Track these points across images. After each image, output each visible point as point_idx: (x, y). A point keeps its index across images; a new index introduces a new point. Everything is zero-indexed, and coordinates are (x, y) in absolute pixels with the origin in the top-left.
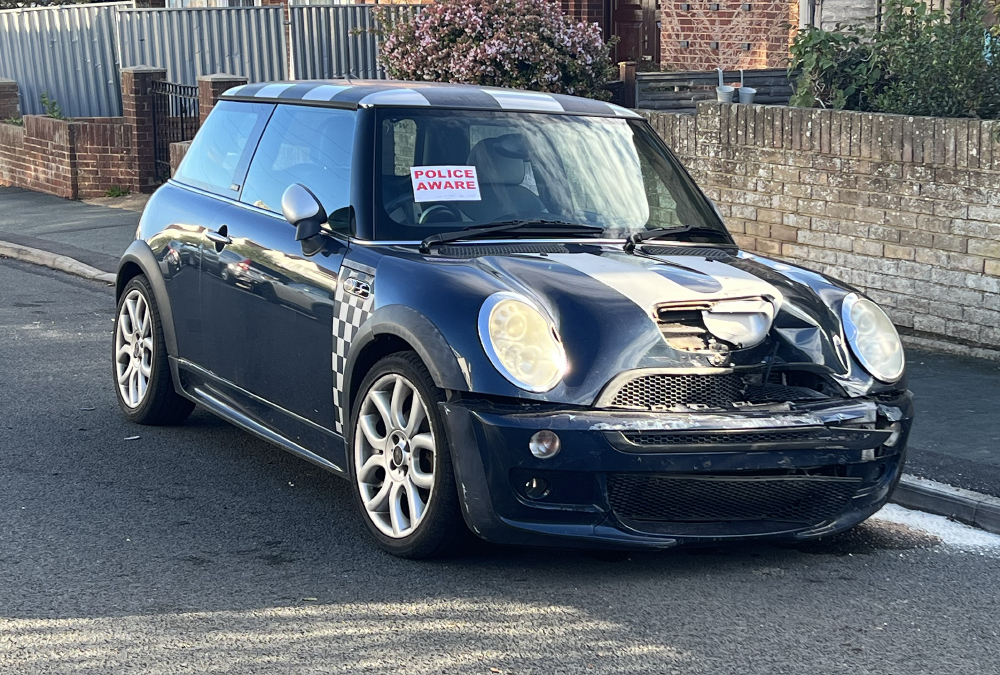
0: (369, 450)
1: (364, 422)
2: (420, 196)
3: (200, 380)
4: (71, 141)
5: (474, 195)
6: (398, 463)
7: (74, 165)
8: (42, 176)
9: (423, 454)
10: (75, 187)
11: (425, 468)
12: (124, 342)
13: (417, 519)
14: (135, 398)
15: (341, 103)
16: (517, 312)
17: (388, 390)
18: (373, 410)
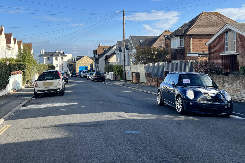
0: (177, 105)
1: (177, 102)
2: (184, 82)
3: (165, 101)
4: (157, 80)
5: (189, 82)
6: (179, 106)
7: (157, 83)
8: (154, 84)
9: (181, 104)
10: (158, 86)
11: (181, 106)
12: (158, 97)
13: (181, 110)
14: (159, 103)
15: (178, 74)
16: (190, 92)
17: (179, 99)
18: (178, 101)
